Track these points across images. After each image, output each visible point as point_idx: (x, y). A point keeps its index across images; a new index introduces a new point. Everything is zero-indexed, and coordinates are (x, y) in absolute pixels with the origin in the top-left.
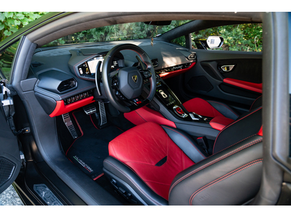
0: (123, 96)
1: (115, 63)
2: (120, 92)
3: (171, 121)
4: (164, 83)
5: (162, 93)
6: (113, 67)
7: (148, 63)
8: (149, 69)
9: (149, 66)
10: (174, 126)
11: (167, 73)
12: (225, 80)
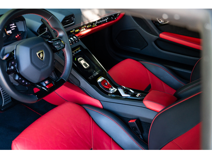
0: (26, 80)
1: (13, 26)
2: (20, 75)
3: (95, 99)
4: (85, 47)
5: (83, 62)
6: (10, 32)
7: (59, 30)
8: (61, 37)
9: (61, 34)
10: (100, 105)
11: (89, 30)
12: (162, 35)
